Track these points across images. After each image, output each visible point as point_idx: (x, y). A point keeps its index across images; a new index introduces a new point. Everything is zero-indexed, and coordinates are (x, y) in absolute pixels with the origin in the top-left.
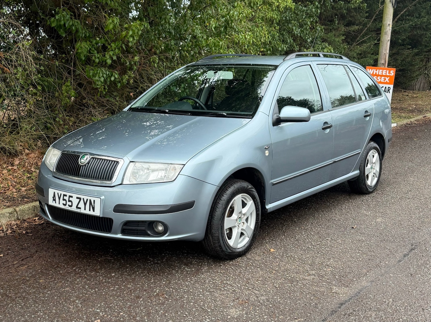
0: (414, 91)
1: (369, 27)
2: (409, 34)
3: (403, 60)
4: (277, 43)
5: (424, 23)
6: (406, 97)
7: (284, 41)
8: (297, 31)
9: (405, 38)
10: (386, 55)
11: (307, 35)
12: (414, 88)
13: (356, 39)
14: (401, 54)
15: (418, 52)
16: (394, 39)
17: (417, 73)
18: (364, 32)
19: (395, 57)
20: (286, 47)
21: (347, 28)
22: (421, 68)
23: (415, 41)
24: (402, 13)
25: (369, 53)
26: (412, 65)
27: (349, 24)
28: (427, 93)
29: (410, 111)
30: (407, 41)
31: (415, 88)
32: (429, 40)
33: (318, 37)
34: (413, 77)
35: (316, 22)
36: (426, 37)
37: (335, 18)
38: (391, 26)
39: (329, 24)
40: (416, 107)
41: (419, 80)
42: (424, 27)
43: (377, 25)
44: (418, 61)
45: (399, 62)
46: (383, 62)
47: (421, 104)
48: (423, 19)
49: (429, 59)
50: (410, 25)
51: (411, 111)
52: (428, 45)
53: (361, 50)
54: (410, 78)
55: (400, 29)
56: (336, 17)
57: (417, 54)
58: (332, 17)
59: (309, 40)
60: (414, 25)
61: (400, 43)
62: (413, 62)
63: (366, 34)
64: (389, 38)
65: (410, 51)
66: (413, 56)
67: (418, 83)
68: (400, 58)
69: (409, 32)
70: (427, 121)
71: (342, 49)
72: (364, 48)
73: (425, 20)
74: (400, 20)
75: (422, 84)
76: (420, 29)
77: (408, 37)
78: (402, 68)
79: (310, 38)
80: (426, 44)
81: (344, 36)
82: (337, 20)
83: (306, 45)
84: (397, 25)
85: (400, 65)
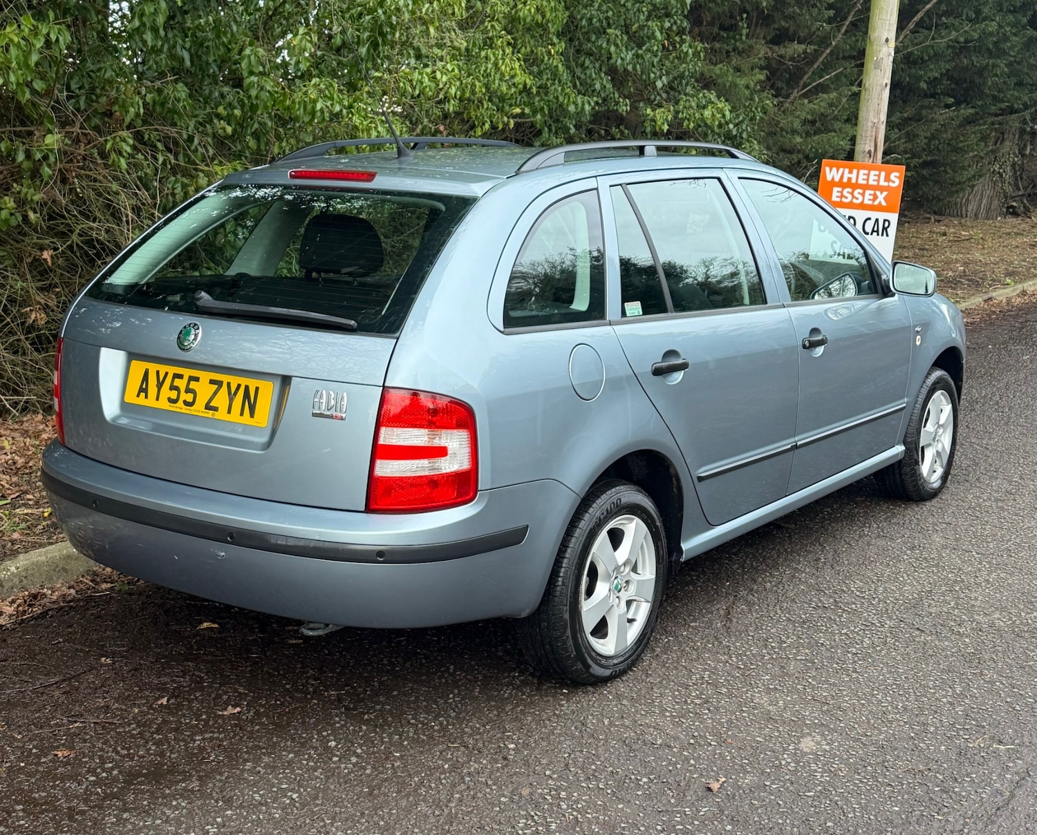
0: (963, 221)
1: (836, 46)
2: (948, 67)
3: (933, 137)
4: (562, 90)
5: (991, 34)
6: (940, 240)
7: (586, 88)
8: (624, 57)
9: (936, 75)
10: (877, 128)
11: (654, 70)
12: (964, 212)
13: (801, 78)
14: (927, 121)
15: (972, 114)
16: (908, 79)
17: (972, 171)
18: (821, 59)
19: (909, 128)
20: (590, 104)
21: (776, 48)
22: (982, 158)
23: (964, 85)
24: (928, 6)
25: (836, 118)
26: (956, 150)
27: (780, 38)
28: (997, 224)
29: (949, 282)
30: (943, 84)
31: (967, 211)
32: (1005, 83)
33: (687, 73)
34: (959, 183)
35: (681, 32)
36: (996, 75)
37: (742, 19)
38: (892, 44)
39: (723, 37)
40: (964, 271)
41: (976, 189)
42: (991, 47)
43: (857, 41)
44: (973, 139)
45: (922, 142)
46: (869, 146)
47: (980, 261)
48: (986, 25)
49: (1003, 133)
50: (951, 40)
51: (951, 282)
52: (1002, 95)
53: (812, 112)
54: (952, 185)
55: (922, 53)
56: (745, 16)
57: (969, 121)
58: (732, 17)
59: (659, 84)
60: (962, 39)
61: (923, 89)
62: (961, 142)
63: (827, 67)
64: (887, 79)
65: (949, 113)
66: (960, 126)
67: (975, 196)
68: (923, 130)
69: (949, 61)
70: (994, 312)
71: (756, 108)
72: (820, 106)
73: (993, 27)
74: (923, 27)
75: (984, 201)
76: (979, 52)
77: (947, 75)
78: (929, 158)
79: (664, 78)
80: (996, 93)
81: (765, 71)
82: (745, 25)
83: (653, 97)
84: (915, 41)
85: (925, 150)
